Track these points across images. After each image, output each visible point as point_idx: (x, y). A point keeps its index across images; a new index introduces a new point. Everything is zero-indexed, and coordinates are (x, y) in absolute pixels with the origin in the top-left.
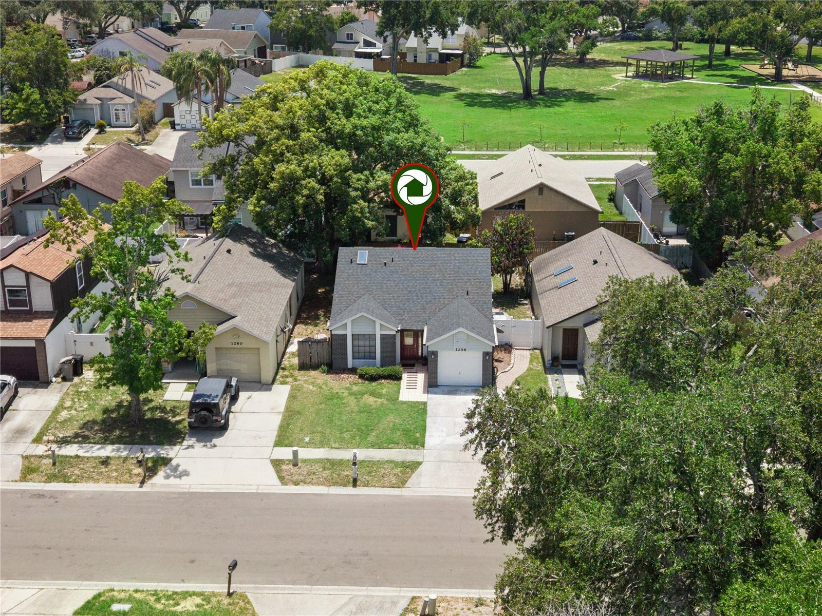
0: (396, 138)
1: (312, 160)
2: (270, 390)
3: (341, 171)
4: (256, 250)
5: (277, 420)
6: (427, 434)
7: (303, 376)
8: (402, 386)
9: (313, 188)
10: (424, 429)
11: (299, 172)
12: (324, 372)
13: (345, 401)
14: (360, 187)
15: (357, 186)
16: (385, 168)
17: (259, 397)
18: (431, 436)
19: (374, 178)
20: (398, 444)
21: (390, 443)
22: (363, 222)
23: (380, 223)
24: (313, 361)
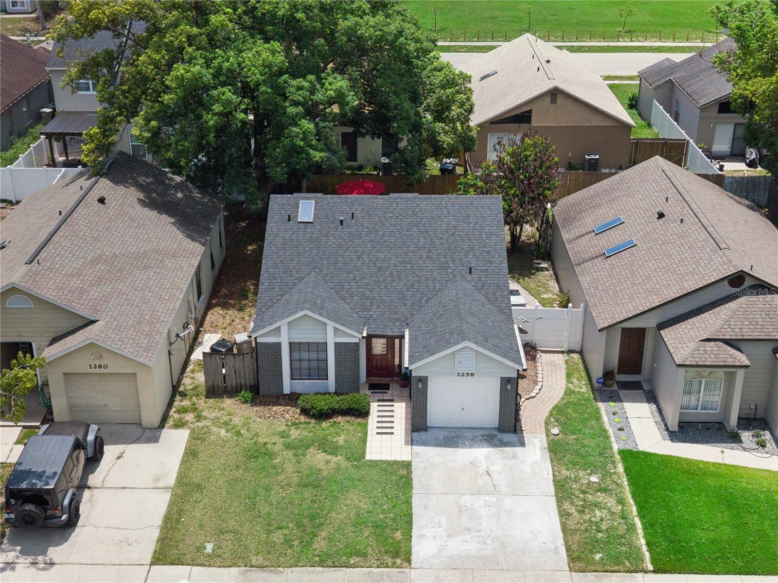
0: (357, 24)
1: (226, 59)
2: (155, 440)
3: (272, 75)
4: (148, 196)
5: (160, 503)
6: (415, 532)
7: (211, 409)
8: (369, 428)
9: (229, 102)
10: (407, 521)
11: (207, 76)
12: (246, 402)
13: (277, 461)
14: (301, 99)
15: (298, 98)
16: (340, 70)
17: (136, 452)
18: (422, 536)
19: (323, 85)
20: (365, 555)
21: (351, 555)
22: (308, 154)
23: (334, 152)
24: (228, 382)
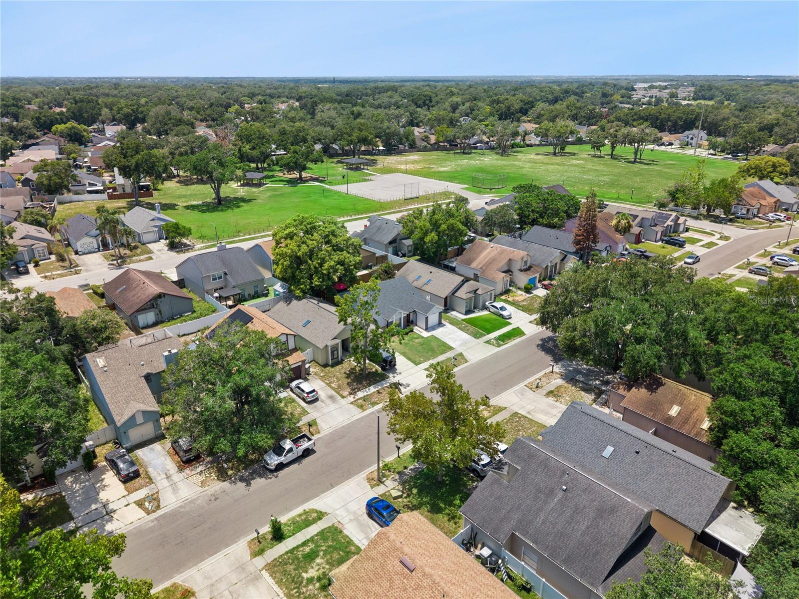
18: (450, 344)
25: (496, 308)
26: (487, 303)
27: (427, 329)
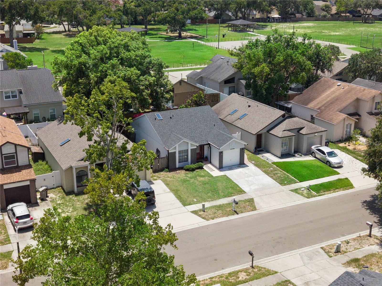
2: (153, 183)
8: (207, 171)
12: (167, 172)
18: (243, 187)
20: (234, 193)
24: (160, 167)
25: (323, 153)
26: (313, 147)
27: (221, 168)
